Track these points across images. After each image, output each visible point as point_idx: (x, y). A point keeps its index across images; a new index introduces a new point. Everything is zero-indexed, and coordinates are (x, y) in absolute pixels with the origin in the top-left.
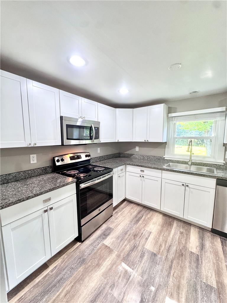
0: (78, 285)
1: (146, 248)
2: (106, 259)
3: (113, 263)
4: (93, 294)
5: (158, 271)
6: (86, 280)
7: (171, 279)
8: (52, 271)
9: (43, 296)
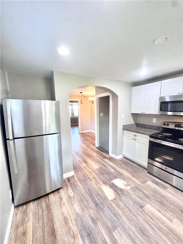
0: (125, 170)
1: (147, 204)
2: (137, 180)
3: (135, 182)
4: (121, 173)
5: (128, 201)
6: (127, 172)
7: (123, 205)
8: (131, 164)
9: (123, 163)
